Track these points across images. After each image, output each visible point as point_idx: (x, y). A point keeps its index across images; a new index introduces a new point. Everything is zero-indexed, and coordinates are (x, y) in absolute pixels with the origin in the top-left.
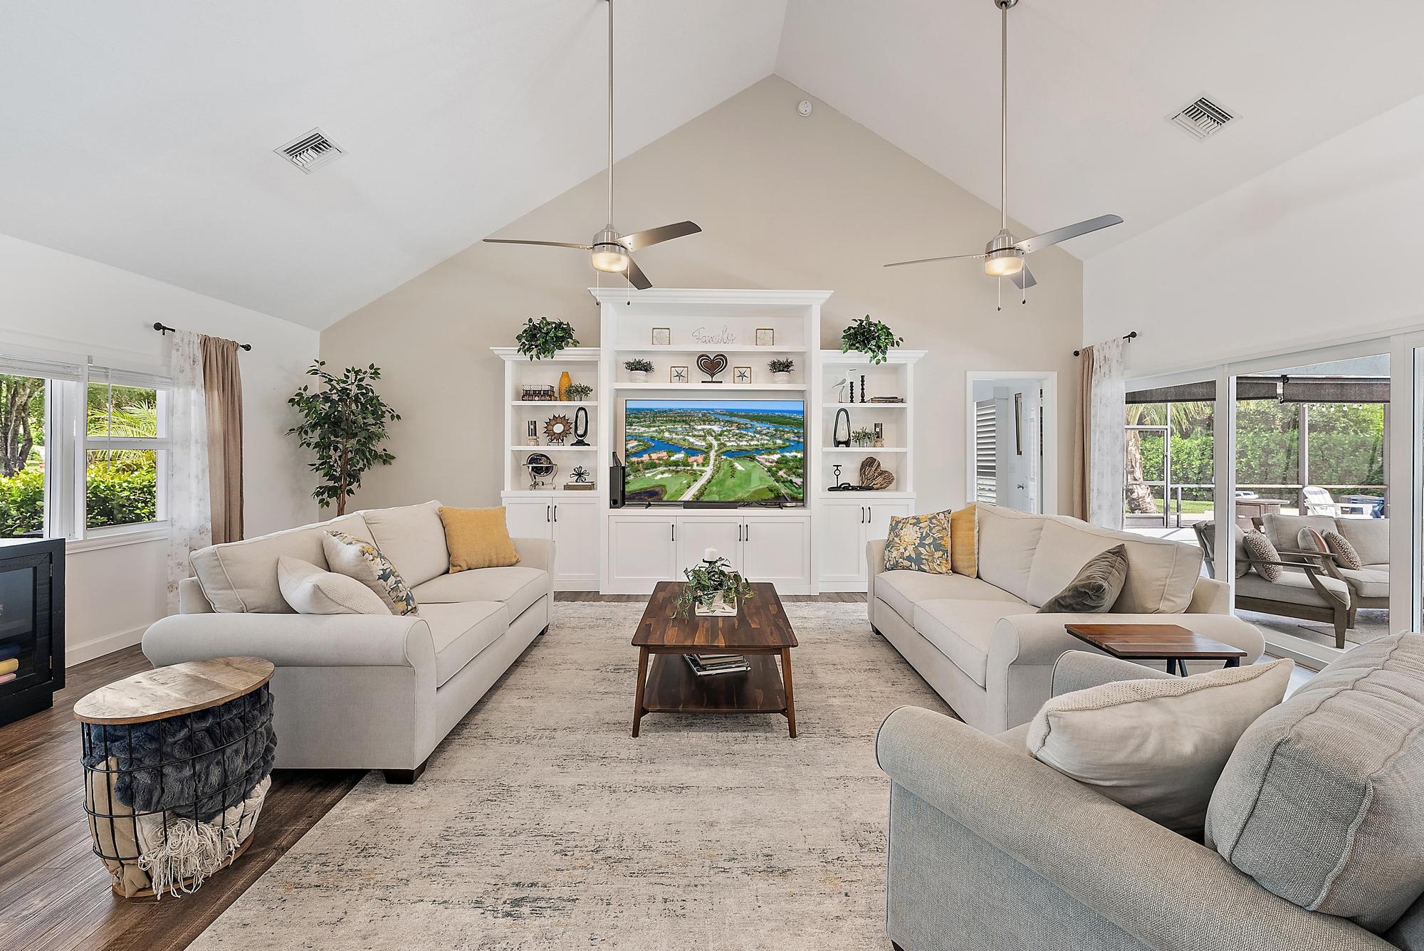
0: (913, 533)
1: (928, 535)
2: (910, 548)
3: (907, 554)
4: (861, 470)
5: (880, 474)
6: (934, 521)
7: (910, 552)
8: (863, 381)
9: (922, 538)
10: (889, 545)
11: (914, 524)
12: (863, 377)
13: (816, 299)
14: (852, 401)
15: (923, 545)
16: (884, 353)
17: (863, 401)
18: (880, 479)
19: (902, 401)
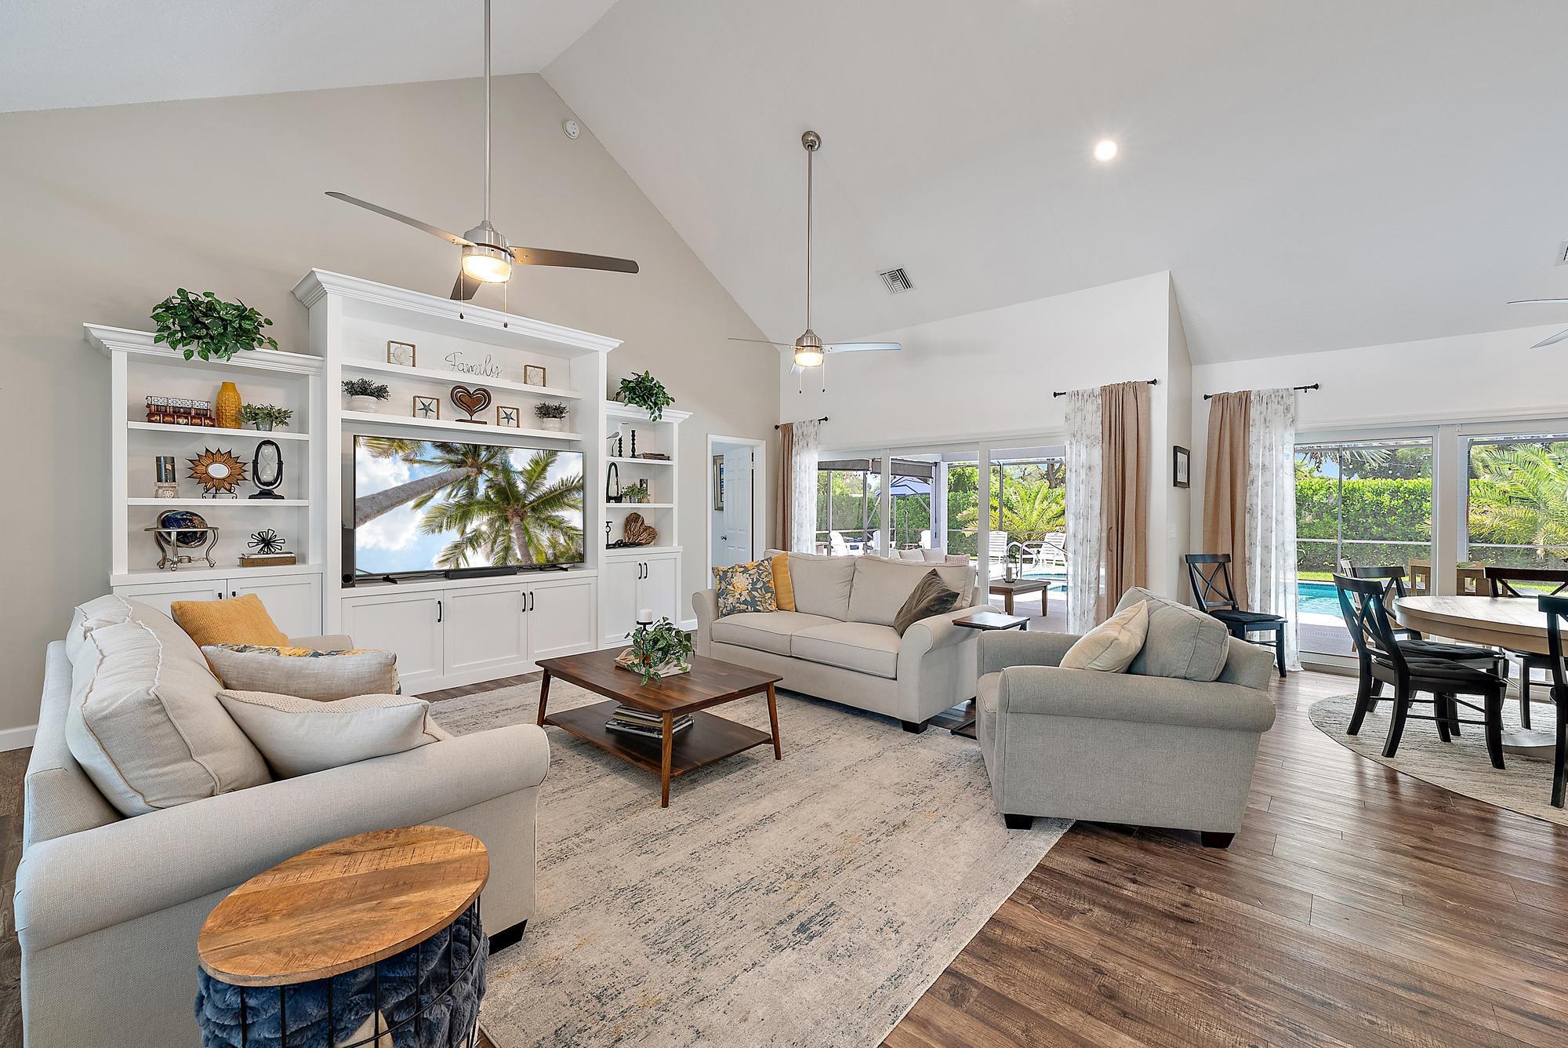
0: (744, 580)
1: (758, 580)
2: (745, 593)
3: (743, 599)
4: (626, 526)
5: (645, 530)
6: (761, 568)
7: (745, 596)
8: (633, 436)
9: (754, 584)
10: (719, 594)
11: (743, 572)
12: (633, 432)
13: (603, 346)
14: (620, 455)
15: (756, 590)
16: (660, 410)
17: (633, 456)
18: (645, 535)
19: (668, 459)
